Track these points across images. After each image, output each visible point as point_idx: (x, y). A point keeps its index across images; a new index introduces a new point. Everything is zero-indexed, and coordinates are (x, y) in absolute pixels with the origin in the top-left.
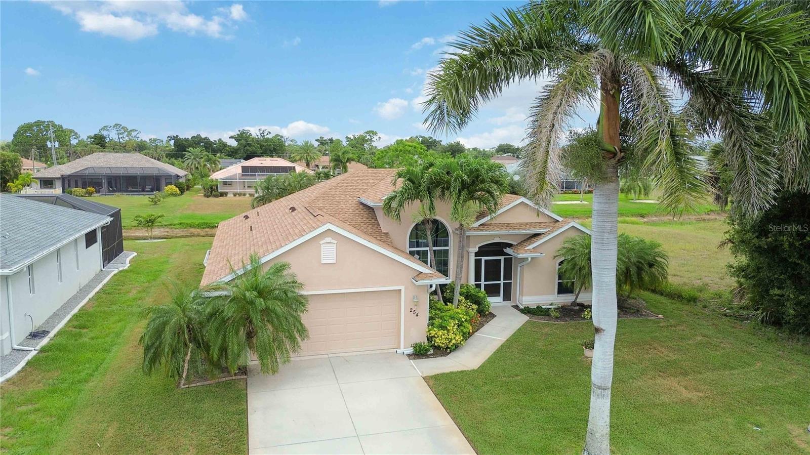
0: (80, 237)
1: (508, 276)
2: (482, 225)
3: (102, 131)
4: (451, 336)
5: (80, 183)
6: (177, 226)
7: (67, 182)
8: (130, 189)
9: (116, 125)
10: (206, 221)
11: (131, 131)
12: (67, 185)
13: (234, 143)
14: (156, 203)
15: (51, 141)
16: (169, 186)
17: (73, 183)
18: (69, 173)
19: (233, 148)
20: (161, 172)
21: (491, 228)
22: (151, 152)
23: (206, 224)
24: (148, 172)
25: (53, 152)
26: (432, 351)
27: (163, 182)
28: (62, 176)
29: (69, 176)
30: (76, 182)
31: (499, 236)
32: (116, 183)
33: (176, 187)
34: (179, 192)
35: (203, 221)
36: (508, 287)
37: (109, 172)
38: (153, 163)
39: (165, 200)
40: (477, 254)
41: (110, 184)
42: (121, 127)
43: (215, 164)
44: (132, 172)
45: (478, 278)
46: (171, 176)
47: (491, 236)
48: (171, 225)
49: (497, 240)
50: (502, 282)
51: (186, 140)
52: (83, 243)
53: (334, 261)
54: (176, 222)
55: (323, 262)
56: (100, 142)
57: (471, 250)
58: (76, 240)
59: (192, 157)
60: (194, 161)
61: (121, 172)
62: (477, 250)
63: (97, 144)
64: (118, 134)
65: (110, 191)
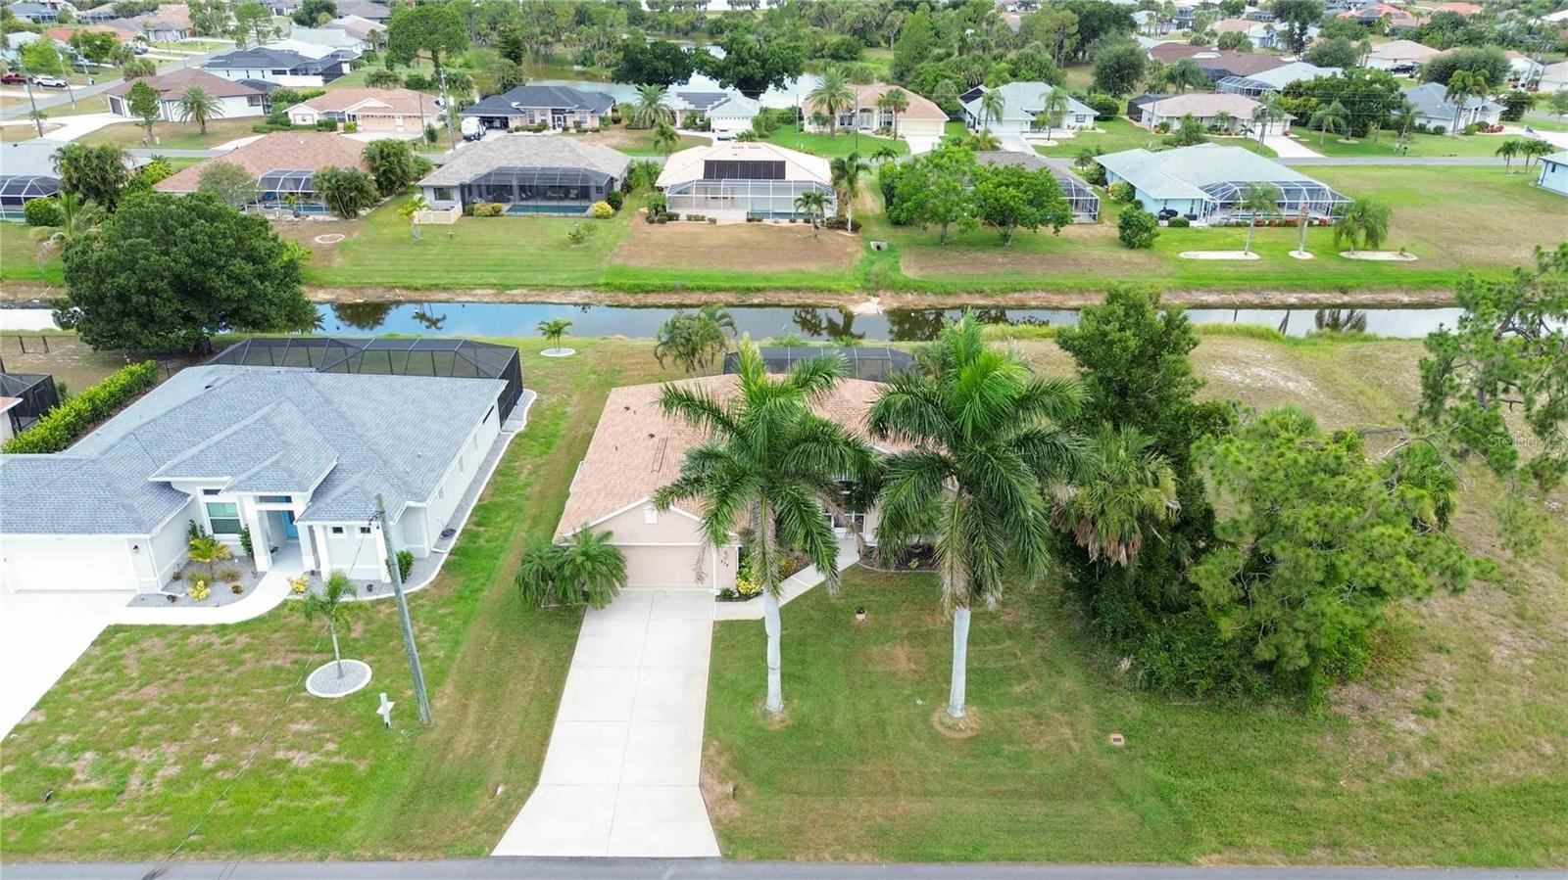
4: (753, 585)
5: (485, 195)
6: (602, 288)
7: (466, 190)
10: (639, 282)
12: (467, 195)
14: (578, 240)
16: (599, 203)
17: (475, 195)
18: (468, 178)
23: (638, 286)
26: (738, 595)
28: (461, 184)
29: (470, 185)
33: (608, 201)
34: (611, 211)
35: (635, 282)
43: (672, 138)
48: (595, 285)
53: (656, 522)
54: (601, 281)
55: (647, 522)
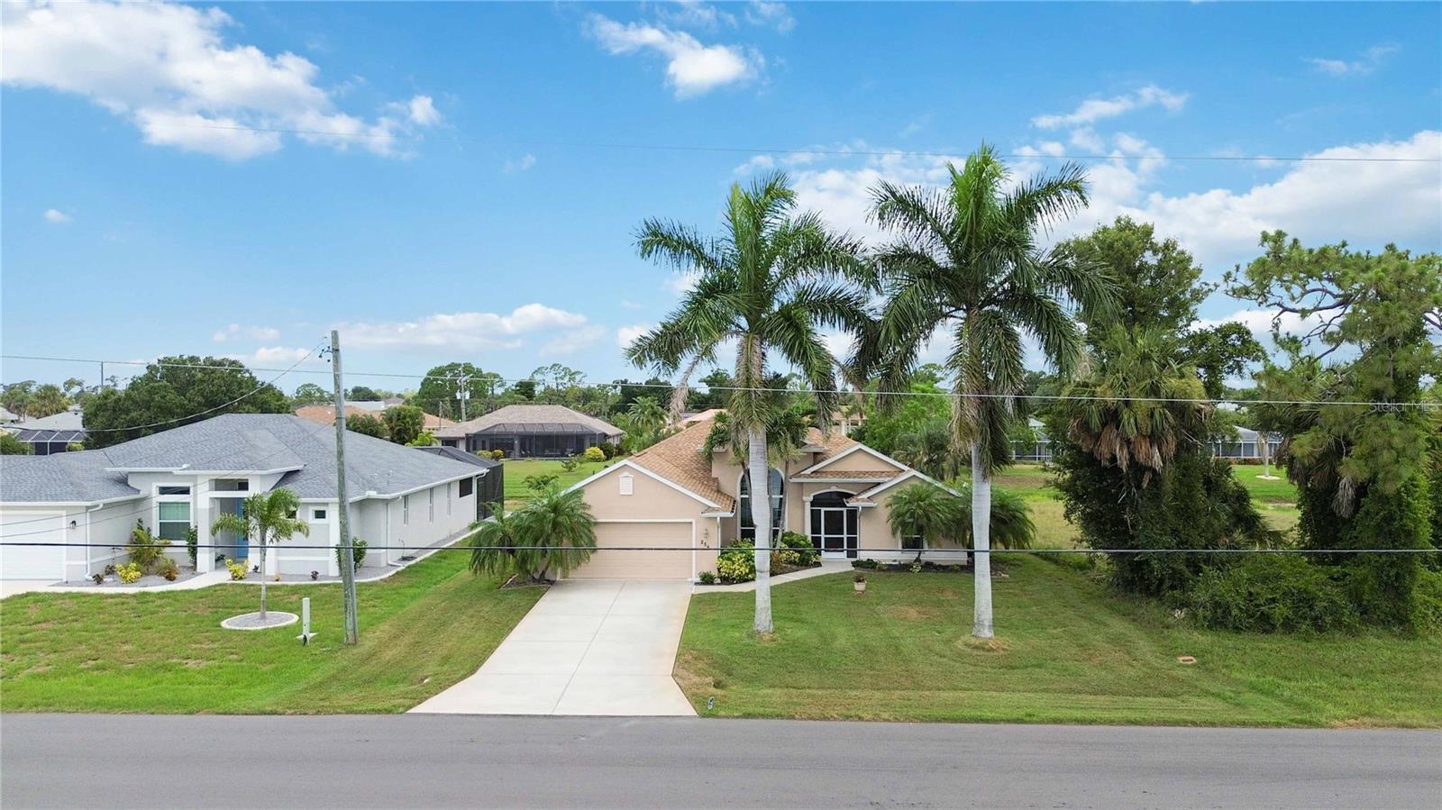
0: (455, 481)
1: (853, 529)
2: (814, 472)
3: (535, 375)
4: (736, 566)
5: (487, 445)
7: (471, 443)
8: (547, 452)
9: (555, 365)
11: (574, 374)
12: (472, 447)
13: (705, 390)
14: (570, 468)
15: (460, 392)
16: (592, 448)
17: (479, 444)
18: (475, 431)
19: (703, 396)
20: (585, 430)
21: (824, 475)
22: (599, 404)
24: (569, 430)
25: (463, 405)
26: (719, 581)
27: (587, 442)
28: (467, 434)
29: (475, 435)
30: (484, 442)
31: (836, 484)
32: (530, 445)
33: (601, 449)
34: (603, 456)
36: (852, 543)
37: (522, 430)
38: (576, 418)
39: (583, 466)
40: (813, 504)
41: (522, 447)
42: (561, 368)
44: (549, 430)
45: (815, 529)
46: (595, 435)
47: (827, 483)
49: (834, 489)
50: (845, 536)
51: (638, 387)
52: (456, 490)
53: (631, 493)
55: (622, 493)
56: (526, 391)
57: (804, 498)
58: (449, 484)
59: (640, 410)
60: (642, 415)
61: (535, 430)
62: (811, 499)
63: (523, 394)
64: (556, 378)
65: (522, 456)
